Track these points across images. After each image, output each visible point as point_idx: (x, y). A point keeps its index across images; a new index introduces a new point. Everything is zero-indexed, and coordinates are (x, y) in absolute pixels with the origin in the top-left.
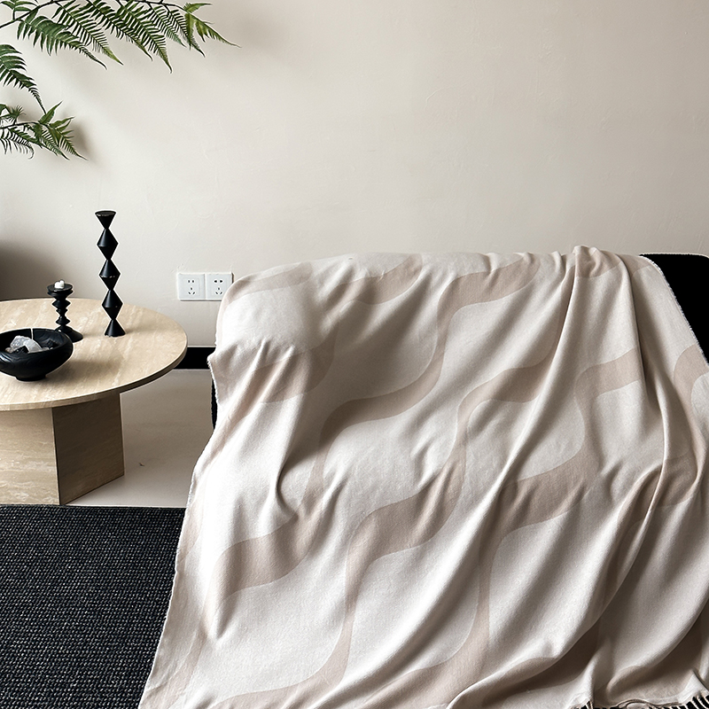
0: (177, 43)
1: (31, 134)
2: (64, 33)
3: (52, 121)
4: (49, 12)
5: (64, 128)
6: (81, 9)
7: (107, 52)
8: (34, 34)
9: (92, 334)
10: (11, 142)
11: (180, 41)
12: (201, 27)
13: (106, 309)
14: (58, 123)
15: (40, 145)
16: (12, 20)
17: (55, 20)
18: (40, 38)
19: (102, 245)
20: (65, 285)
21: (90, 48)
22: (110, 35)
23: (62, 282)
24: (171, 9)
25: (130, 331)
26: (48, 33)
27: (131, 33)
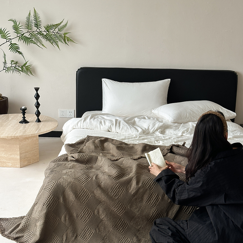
0: (62, 43)
1: (20, 69)
2: (31, 40)
3: (26, 66)
4: (27, 35)
5: (29, 67)
6: (36, 34)
7: (42, 45)
8: (23, 40)
9: (32, 122)
10: (15, 71)
11: (63, 42)
12: (68, 39)
13: (36, 115)
14: (28, 66)
15: (23, 72)
16: (17, 36)
17: (29, 37)
18: (25, 41)
19: (35, 96)
20: (25, 108)
21: (38, 44)
22: (44, 41)
23: (24, 107)
24: (60, 34)
25: (42, 121)
26: (27, 40)
27: (49, 40)
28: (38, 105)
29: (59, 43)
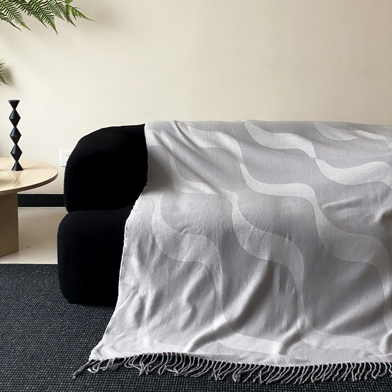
9: (5, 170)
11: (62, 18)
12: (74, 11)
13: (12, 155)
19: (11, 118)
21: (13, 21)
22: (24, 14)
25: (26, 169)
27: (36, 14)
28: (16, 136)
29: (56, 19)
